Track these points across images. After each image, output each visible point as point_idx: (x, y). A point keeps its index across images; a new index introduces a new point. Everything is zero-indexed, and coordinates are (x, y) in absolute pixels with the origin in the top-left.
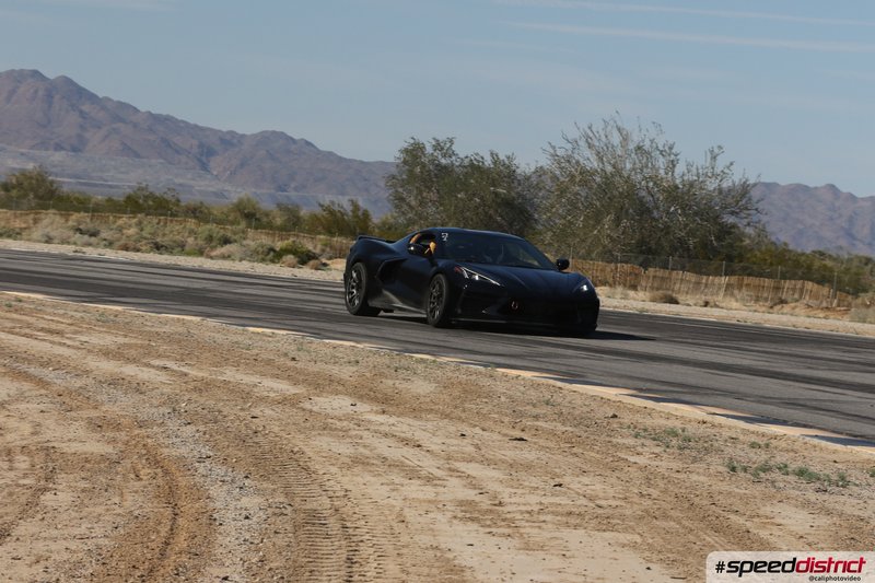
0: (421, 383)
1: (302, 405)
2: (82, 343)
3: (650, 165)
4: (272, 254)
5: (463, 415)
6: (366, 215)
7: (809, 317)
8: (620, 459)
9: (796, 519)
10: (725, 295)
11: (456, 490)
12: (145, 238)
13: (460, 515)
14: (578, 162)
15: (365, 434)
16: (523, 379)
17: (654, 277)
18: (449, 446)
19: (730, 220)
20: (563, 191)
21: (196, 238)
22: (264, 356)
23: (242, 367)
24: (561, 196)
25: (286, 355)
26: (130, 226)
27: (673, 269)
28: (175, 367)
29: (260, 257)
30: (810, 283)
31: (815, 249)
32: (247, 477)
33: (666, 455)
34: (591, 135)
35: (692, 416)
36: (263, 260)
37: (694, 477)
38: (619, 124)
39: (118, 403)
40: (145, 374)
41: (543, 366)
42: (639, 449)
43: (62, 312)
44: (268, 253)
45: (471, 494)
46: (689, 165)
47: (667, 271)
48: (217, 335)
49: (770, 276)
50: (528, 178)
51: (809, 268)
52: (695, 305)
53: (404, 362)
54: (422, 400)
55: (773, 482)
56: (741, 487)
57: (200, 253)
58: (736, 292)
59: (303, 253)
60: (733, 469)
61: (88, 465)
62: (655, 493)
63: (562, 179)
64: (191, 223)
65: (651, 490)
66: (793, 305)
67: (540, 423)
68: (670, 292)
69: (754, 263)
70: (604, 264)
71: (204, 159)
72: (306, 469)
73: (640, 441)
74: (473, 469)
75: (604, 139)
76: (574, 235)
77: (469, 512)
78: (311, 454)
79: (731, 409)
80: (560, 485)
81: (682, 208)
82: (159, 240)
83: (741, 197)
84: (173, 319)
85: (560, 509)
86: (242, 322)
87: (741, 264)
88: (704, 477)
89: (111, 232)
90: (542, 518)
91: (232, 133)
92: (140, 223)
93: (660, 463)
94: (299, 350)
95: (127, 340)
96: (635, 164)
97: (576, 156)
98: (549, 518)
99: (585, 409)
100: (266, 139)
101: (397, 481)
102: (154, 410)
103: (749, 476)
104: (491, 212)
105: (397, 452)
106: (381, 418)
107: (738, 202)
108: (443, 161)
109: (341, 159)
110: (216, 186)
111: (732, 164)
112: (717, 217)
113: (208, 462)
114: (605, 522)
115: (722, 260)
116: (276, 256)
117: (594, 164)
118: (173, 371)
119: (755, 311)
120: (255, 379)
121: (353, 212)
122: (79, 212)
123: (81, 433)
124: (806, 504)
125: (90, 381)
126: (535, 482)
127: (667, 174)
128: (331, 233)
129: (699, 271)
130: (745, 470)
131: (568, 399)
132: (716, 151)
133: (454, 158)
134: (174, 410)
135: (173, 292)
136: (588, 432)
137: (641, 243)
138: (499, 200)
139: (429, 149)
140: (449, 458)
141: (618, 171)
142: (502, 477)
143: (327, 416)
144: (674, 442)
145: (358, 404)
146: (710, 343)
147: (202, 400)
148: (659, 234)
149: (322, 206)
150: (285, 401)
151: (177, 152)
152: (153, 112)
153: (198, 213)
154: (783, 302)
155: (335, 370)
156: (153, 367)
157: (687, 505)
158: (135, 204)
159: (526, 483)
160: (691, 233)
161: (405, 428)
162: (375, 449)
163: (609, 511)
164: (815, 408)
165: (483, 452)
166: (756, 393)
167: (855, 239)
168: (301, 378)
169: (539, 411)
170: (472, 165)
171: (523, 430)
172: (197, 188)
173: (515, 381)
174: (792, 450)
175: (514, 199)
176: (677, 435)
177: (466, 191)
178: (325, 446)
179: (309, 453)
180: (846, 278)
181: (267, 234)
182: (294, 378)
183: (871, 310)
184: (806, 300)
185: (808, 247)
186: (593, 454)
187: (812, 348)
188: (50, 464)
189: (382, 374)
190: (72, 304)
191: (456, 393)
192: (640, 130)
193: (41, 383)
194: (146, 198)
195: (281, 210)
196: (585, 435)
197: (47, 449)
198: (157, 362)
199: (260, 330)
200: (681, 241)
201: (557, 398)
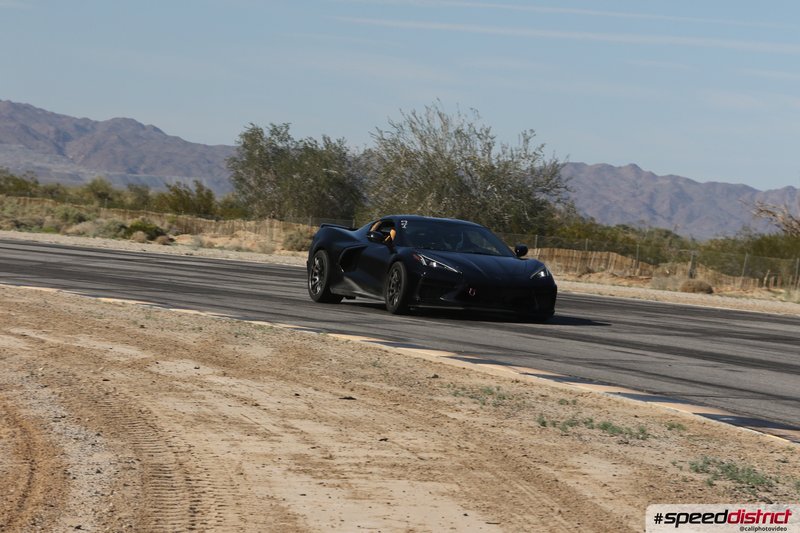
0: (259, 347)
1: (149, 368)
3: (468, 147)
4: (123, 230)
5: (297, 376)
6: (209, 194)
7: (614, 285)
8: (440, 416)
9: (599, 469)
11: (291, 445)
12: (7, 217)
13: (294, 467)
14: (403, 145)
15: (208, 394)
16: (352, 343)
18: (284, 404)
19: (541, 197)
20: (389, 172)
21: (53, 217)
22: (115, 324)
23: (95, 334)
24: (387, 176)
25: (135, 323)
28: (33, 335)
29: (113, 233)
30: (615, 254)
31: (620, 223)
32: (98, 435)
33: (482, 412)
34: (415, 120)
35: (506, 376)
36: (115, 237)
37: (508, 432)
38: (440, 110)
40: (5, 342)
41: (371, 331)
42: (458, 406)
44: (120, 230)
45: (304, 449)
46: (504, 148)
48: (71, 305)
49: (578, 248)
50: (357, 160)
51: (614, 240)
53: (243, 328)
54: (260, 363)
55: (580, 435)
56: (551, 440)
57: (57, 230)
59: (151, 229)
60: (544, 424)
62: (472, 446)
63: (388, 161)
64: (49, 203)
65: (468, 444)
66: (599, 274)
67: (368, 384)
69: (564, 236)
71: (60, 144)
72: (153, 427)
73: (458, 399)
74: (306, 426)
75: (426, 124)
76: (400, 211)
77: (302, 465)
78: (158, 414)
79: (541, 369)
80: (386, 440)
81: (499, 187)
82: (19, 218)
83: (551, 176)
84: (31, 291)
85: (385, 462)
86: (95, 293)
87: (552, 237)
88: (516, 431)
90: (369, 469)
91: (86, 120)
92: (2, 204)
93: (476, 419)
94: (147, 318)
96: (455, 146)
97: (401, 140)
98: (375, 469)
99: (409, 370)
100: (116, 125)
101: (236, 437)
102: (14, 374)
103: (557, 430)
104: (324, 191)
105: (237, 412)
106: (223, 380)
107: (548, 181)
108: (280, 145)
109: (186, 144)
110: (71, 169)
111: (543, 146)
112: (530, 194)
113: (63, 421)
114: (426, 472)
115: (534, 234)
116: (127, 232)
117: (418, 146)
118: (31, 338)
119: (565, 280)
120: (107, 345)
121: (198, 191)
124: (609, 455)
126: (362, 436)
127: (484, 155)
128: (177, 211)
130: (554, 424)
131: (394, 361)
132: (529, 134)
133: (290, 142)
134: (32, 374)
135: (32, 266)
136: (410, 391)
138: (331, 180)
139: (267, 134)
140: (284, 416)
141: (439, 153)
142: (332, 432)
143: (173, 378)
144: (490, 399)
145: (202, 367)
147: (58, 365)
148: (477, 210)
149: (169, 186)
150: (134, 365)
151: (36, 138)
153: (55, 193)
154: (590, 271)
155: (180, 336)
156: (13, 335)
157: (501, 457)
159: (355, 438)
160: (507, 209)
161: (244, 389)
162: (217, 408)
163: (431, 463)
164: (618, 368)
165: (315, 410)
166: (565, 354)
167: (656, 214)
168: (149, 344)
169: (367, 372)
170: (306, 148)
171: (352, 390)
172: (54, 171)
173: (345, 345)
174: (597, 406)
175: (344, 179)
176: (492, 393)
177: (301, 173)
178: (171, 406)
179: (156, 412)
180: (648, 250)
181: (119, 213)
182: (141, 343)
183: (670, 278)
184: (611, 269)
185: (613, 221)
186: (416, 411)
187: (616, 313)
189: (223, 340)
191: (291, 356)
192: (460, 116)
194: (7, 180)
195: (132, 190)
196: (409, 394)
198: (16, 331)
199: (111, 301)
200: (497, 216)
201: (384, 361)
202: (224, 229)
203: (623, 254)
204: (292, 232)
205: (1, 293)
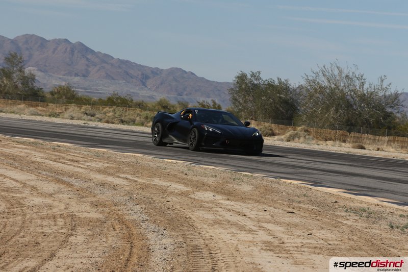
0: (245, 186)
1: (190, 196)
2: (88, 166)
3: (352, 84)
5: (265, 201)
6: (219, 107)
8: (339, 222)
10: (387, 145)
11: (263, 236)
12: (117, 118)
13: (264, 248)
14: (318, 83)
15: (220, 209)
16: (293, 184)
17: (354, 137)
18: (259, 215)
19: (390, 110)
20: (311, 96)
21: (140, 118)
22: (172, 173)
23: (162, 178)
24: (310, 99)
25: (182, 172)
26: (109, 112)
27: (363, 133)
28: (131, 178)
32: (165, 229)
33: (360, 220)
34: (324, 70)
35: (372, 202)
37: (374, 231)
38: (338, 65)
39: (104, 195)
40: (117, 181)
42: (348, 217)
43: (78, 152)
45: (269, 238)
46: (370, 85)
47: (360, 134)
48: (150, 163)
50: (295, 90)
52: (373, 150)
53: (237, 176)
54: (246, 194)
56: (396, 235)
57: (142, 124)
58: (392, 144)
60: (392, 227)
61: (91, 224)
62: (355, 238)
63: (311, 91)
64: (138, 111)
65: (354, 237)
67: (301, 205)
68: (361, 144)
69: (401, 130)
70: (331, 130)
71: (144, 80)
72: (192, 226)
73: (348, 214)
74: (270, 226)
75: (330, 72)
76: (316, 116)
77: (268, 247)
78: (195, 219)
80: (311, 234)
81: (367, 105)
82: (123, 118)
83: (395, 100)
84: (130, 155)
85: (311, 245)
86: (162, 157)
87: (395, 131)
88: (378, 231)
89: (101, 115)
90: (303, 249)
91: (157, 68)
92: (114, 110)
93: (357, 224)
94: (188, 170)
95: (109, 165)
96: (345, 84)
97: (318, 80)
98: (306, 249)
99: (322, 198)
100: (173, 71)
101: (235, 232)
102: (121, 198)
103: (399, 230)
104: (278, 106)
105: (234, 218)
106: (227, 202)
107: (393, 102)
108: (255, 82)
109: (208, 81)
110: (149, 93)
111: (390, 84)
112: (384, 109)
113: (147, 222)
114: (332, 251)
115: (386, 129)
117: (326, 83)
118: (130, 179)
119: (401, 153)
120: (168, 184)
121: (213, 105)
122: (86, 105)
123: (88, 208)
125: (92, 184)
126: (299, 232)
127: (360, 88)
129: (375, 134)
130: (397, 227)
131: (314, 194)
132: (383, 78)
133: (260, 81)
134: (131, 198)
135: (130, 143)
136: (323, 209)
137: (348, 121)
138: (281, 101)
139: (249, 77)
140: (259, 221)
141: (337, 87)
142: (284, 230)
143: (202, 201)
144: (364, 214)
145: (216, 195)
146: (380, 168)
147: (144, 193)
148: (356, 116)
149: (199, 103)
150: (182, 194)
151: (132, 78)
152: (121, 59)
153: (141, 106)
155: (205, 180)
156: (121, 178)
157: (370, 244)
158: (112, 102)
159: (295, 233)
160: (372, 116)
161: (238, 207)
162: (224, 217)
163: (334, 247)
165: (275, 218)
168: (190, 183)
170: (269, 84)
171: (293, 208)
172: (141, 94)
173: (289, 185)
175: (288, 100)
176: (365, 211)
177: (266, 96)
178: (201, 215)
182: (185, 183)
186: (326, 220)
188: (73, 223)
189: (227, 182)
190: (83, 148)
191: (262, 191)
192: (348, 68)
193: (69, 185)
194: (117, 99)
195: (179, 104)
196: (322, 211)
197: (72, 216)
198: (122, 175)
199: (170, 161)
200: (366, 120)
201: (309, 193)
204: (261, 127)
205: (115, 156)
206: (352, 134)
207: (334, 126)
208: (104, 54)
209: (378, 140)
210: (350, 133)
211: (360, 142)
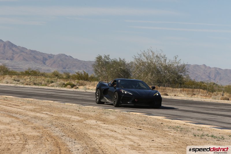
0: (112, 116)
1: (83, 122)
2: (25, 108)
3: (160, 60)
4: (64, 85)
5: (124, 124)
6: (87, 75)
7: (201, 98)
8: (166, 134)
10: (180, 93)
11: (128, 142)
12: (32, 82)
13: (131, 148)
14: (141, 60)
15: (101, 129)
16: (137, 115)
17: (162, 89)
18: (123, 131)
19: (180, 74)
20: (138, 68)
21: (45, 81)
22: (71, 110)
23: (66, 113)
24: (137, 69)
25: (76, 110)
26: (27, 78)
29: (61, 86)
30: (201, 90)
31: (201, 81)
32: (75, 140)
33: (177, 133)
34: (145, 53)
35: (181, 123)
36: (62, 87)
37: (186, 138)
38: (152, 50)
39: (37, 123)
40: (42, 115)
41: (141, 111)
42: (170, 131)
43: (18, 100)
44: (63, 85)
45: (132, 143)
46: (170, 60)
47: (165, 87)
48: (58, 105)
49: (191, 88)
50: (128, 64)
51: (201, 86)
52: (173, 96)
53: (106, 111)
54: (113, 120)
55: (206, 139)
56: (198, 140)
57: (46, 85)
58: (182, 92)
59: (72, 85)
60: (195, 136)
61: (35, 138)
62: (177, 142)
63: (138, 64)
64: (43, 78)
66: (197, 95)
67: (144, 126)
69: (187, 85)
71: (44, 61)
72: (89, 138)
73: (170, 129)
74: (130, 137)
75: (148, 54)
76: (141, 78)
77: (133, 148)
79: (188, 121)
80: (153, 140)
81: (168, 71)
82: (35, 82)
83: (183, 68)
84: (46, 102)
85: (155, 146)
86: (64, 102)
87: (184, 85)
88: (188, 138)
89: (23, 80)
90: (151, 148)
91: (51, 54)
92: (30, 78)
93: (176, 135)
94: (79, 109)
95: (35, 107)
96: (156, 60)
97: (141, 58)
98: (153, 148)
99: (154, 122)
100: (60, 56)
101: (112, 140)
102: (47, 124)
103: (199, 137)
104: (120, 73)
105: (111, 133)
106: (104, 125)
108: (107, 61)
109: (79, 61)
110: (47, 68)
111: (180, 60)
112: (177, 73)
113: (64, 137)
114: (167, 149)
115: (179, 84)
116: (65, 85)
117: (145, 60)
118: (49, 114)
119: (188, 97)
120: (70, 116)
121: (84, 74)
122: (14, 75)
123: (31, 130)
124: (215, 144)
125: (29, 117)
126: (147, 140)
127: (164, 62)
128: (78, 79)
129: (173, 87)
130: (198, 136)
131: (149, 119)
132: (176, 57)
133: (110, 60)
134: (52, 124)
135: (44, 95)
136: (156, 127)
137: (157, 81)
138: (121, 70)
139: (103, 58)
140: (124, 134)
141: (152, 62)
142: (138, 139)
143: (90, 125)
145: (97, 122)
146: (181, 105)
147: (58, 122)
148: (163, 78)
149: (76, 73)
150: (79, 121)
151: (38, 60)
152: (31, 50)
153: (43, 75)
154: (194, 94)
155: (90, 113)
156: (44, 114)
158: (28, 73)
159: (145, 140)
160: (171, 77)
161: (111, 127)
162: (105, 132)
163: (167, 146)
164: (211, 120)
165: (132, 133)
166: (195, 117)
167: (210, 78)
168: (81, 116)
169: (143, 122)
170: (114, 61)
171: (140, 127)
172: (43, 69)
173: (135, 115)
174: (208, 131)
175: (125, 70)
176: (179, 128)
177: (113, 68)
178: (92, 132)
179: (89, 134)
180: (210, 88)
181: (63, 80)
182: (80, 115)
183: (217, 96)
184: (200, 94)
185: (199, 80)
186: (159, 133)
187: (207, 106)
188: (25, 138)
189: (101, 114)
190: (20, 98)
191: (121, 118)
192: (157, 52)
193: (17, 118)
194: (31, 71)
195: (65, 74)
196: (156, 128)
197: (23, 134)
198: (44, 112)
199: (69, 104)
200: (168, 79)
201: (147, 119)
202: (92, 84)
203: (203, 89)
205: (38, 102)
206: (161, 87)
207: (151, 84)
208: (22, 47)
209: (175, 91)
210: (159, 87)
211: (165, 92)
